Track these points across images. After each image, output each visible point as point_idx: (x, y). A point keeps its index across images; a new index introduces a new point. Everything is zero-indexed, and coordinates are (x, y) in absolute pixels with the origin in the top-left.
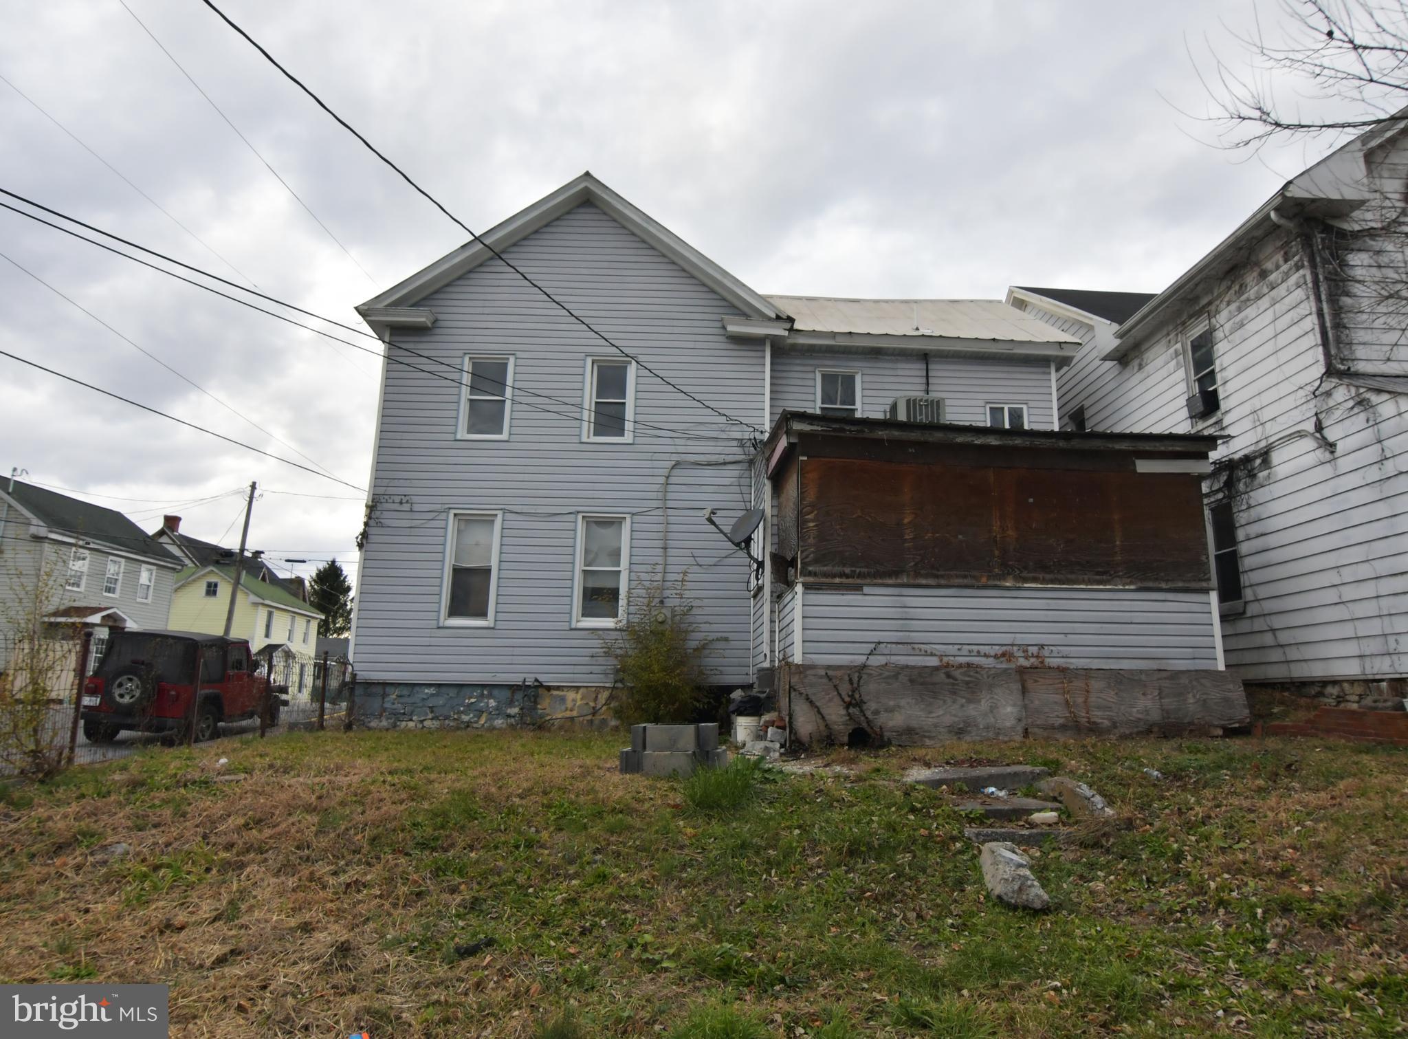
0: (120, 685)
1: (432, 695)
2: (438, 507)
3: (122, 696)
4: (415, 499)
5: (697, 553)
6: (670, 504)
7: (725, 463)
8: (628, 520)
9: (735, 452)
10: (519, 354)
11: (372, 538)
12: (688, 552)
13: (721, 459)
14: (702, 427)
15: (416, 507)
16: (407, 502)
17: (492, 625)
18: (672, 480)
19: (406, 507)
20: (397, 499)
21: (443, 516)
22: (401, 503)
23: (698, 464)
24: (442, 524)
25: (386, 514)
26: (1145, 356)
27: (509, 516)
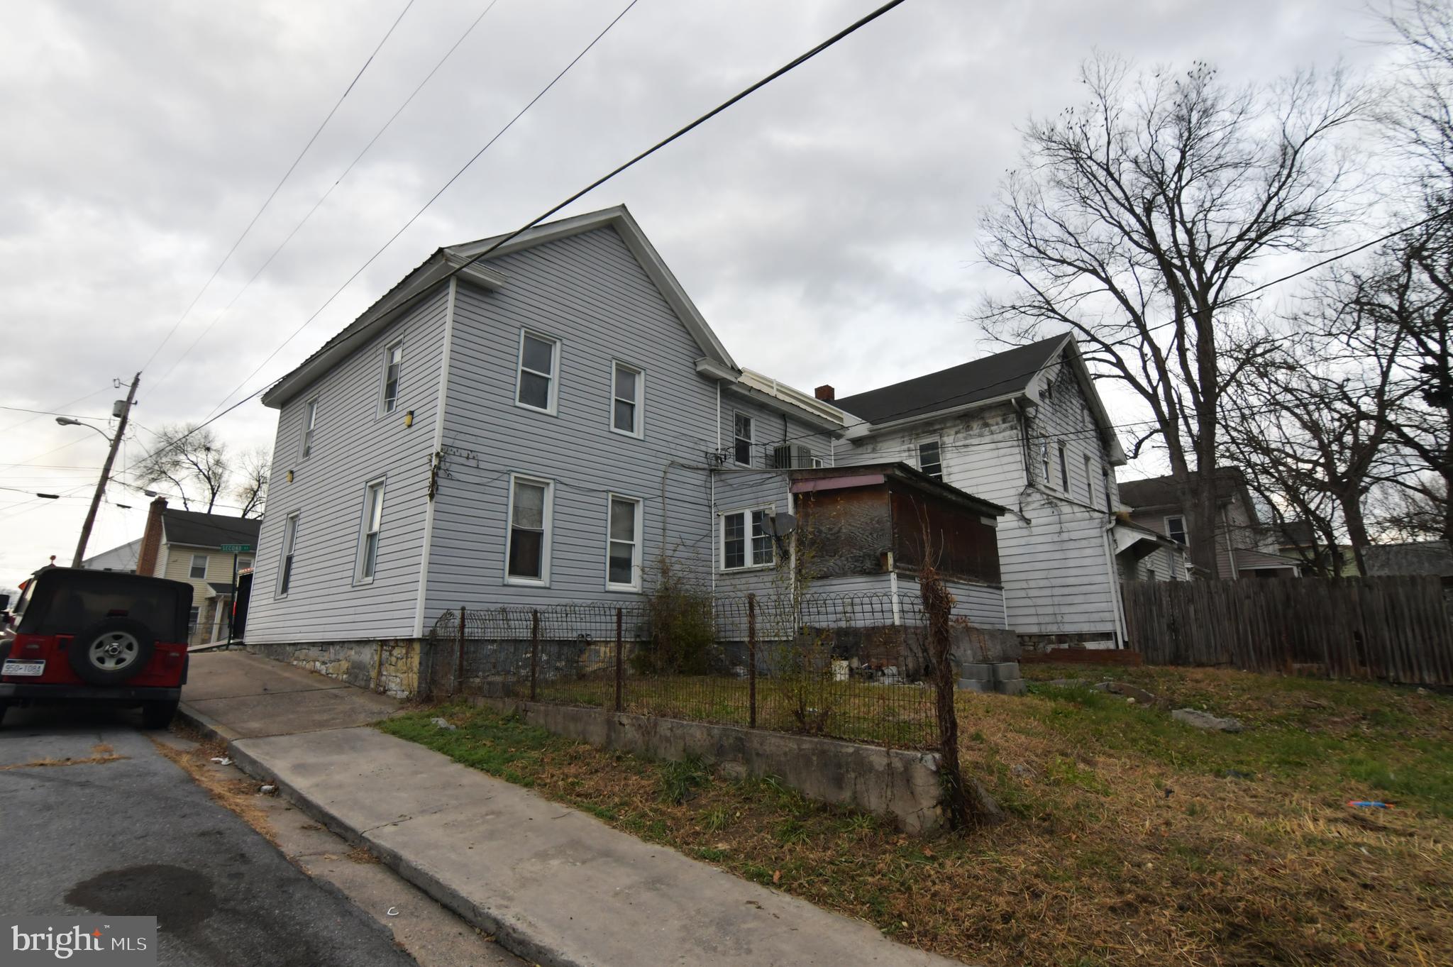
0: (100, 645)
1: (495, 651)
2: (501, 468)
3: (101, 660)
4: (481, 456)
5: (683, 535)
6: (667, 495)
7: (698, 469)
8: (641, 503)
9: (701, 460)
10: (565, 341)
11: (442, 490)
12: (677, 534)
13: (694, 464)
14: (683, 437)
15: (482, 465)
16: (474, 458)
17: (548, 585)
18: (669, 476)
19: (473, 463)
20: (465, 453)
21: (505, 477)
22: (468, 458)
23: (683, 466)
24: (504, 485)
25: (454, 467)
26: (880, 445)
27: (560, 486)
